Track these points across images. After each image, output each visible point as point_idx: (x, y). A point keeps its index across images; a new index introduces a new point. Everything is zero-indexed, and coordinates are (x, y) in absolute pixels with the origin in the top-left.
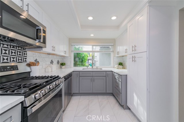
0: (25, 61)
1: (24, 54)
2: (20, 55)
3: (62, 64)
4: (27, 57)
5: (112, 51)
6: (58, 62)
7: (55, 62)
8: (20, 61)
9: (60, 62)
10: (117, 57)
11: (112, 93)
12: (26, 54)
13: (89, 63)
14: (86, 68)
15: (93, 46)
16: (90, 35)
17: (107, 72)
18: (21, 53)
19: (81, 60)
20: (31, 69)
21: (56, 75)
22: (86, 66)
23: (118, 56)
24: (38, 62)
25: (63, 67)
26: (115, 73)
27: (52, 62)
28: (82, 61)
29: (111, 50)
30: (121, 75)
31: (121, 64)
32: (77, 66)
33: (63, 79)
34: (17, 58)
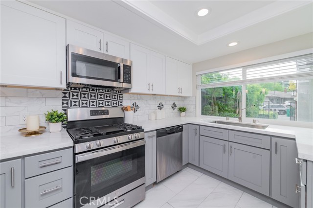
0: (121, 105)
1: (120, 97)
2: (115, 98)
3: (181, 110)
4: (123, 101)
6: (174, 106)
7: (167, 106)
8: (115, 105)
12: (122, 97)
14: (224, 119)
18: (116, 97)
24: (137, 106)
25: (183, 114)
27: (161, 106)
34: (112, 102)
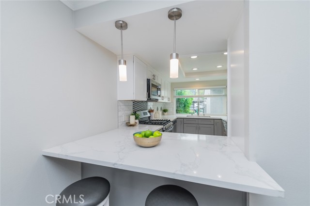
3: (165, 111)
6: (161, 109)
7: (159, 109)
9: (163, 109)
12: (147, 104)
13: (195, 109)
14: (191, 115)
15: (199, 89)
16: (195, 79)
17: (215, 120)
19: (183, 105)
20: (150, 114)
21: (168, 120)
22: (190, 113)
25: (166, 113)
26: (223, 121)
27: (157, 109)
28: (185, 106)
29: (223, 94)
32: (180, 113)
33: (172, 123)
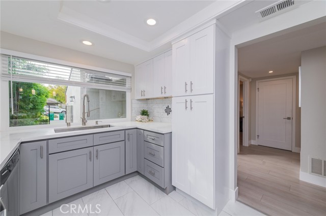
5: (128, 89)
10: (138, 100)
11: (137, 172)
16: (81, 41)
17: (126, 131)
23: (143, 98)
26: (144, 130)
29: (127, 86)
30: (163, 134)
31: (144, 113)
